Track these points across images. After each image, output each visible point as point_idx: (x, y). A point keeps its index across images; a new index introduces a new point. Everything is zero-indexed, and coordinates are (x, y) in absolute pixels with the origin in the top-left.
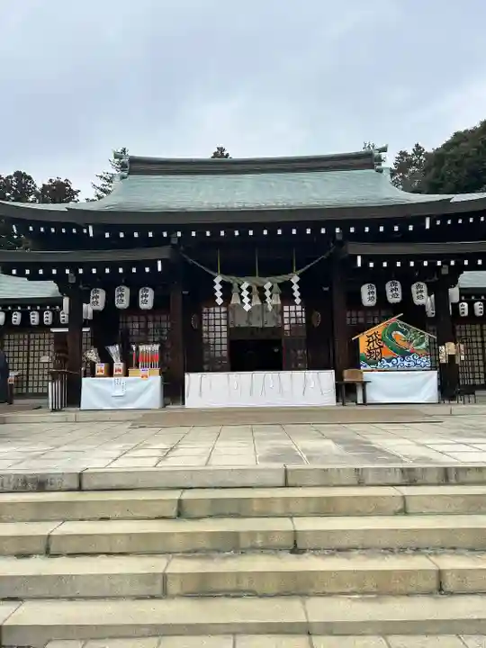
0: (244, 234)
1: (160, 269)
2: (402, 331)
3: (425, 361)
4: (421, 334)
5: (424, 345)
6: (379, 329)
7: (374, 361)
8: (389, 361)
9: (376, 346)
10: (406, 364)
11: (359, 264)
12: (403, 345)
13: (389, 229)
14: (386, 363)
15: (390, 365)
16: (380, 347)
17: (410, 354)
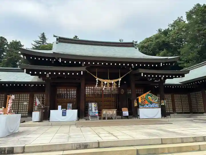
0: (104, 64)
1: (82, 74)
2: (150, 96)
3: (157, 105)
4: (156, 97)
5: (156, 101)
6: (144, 95)
7: (143, 105)
8: (147, 105)
9: (143, 100)
10: (152, 106)
11: (142, 76)
12: (151, 100)
13: (147, 65)
14: (146, 106)
15: (148, 106)
16: (145, 101)
17: (153, 103)
